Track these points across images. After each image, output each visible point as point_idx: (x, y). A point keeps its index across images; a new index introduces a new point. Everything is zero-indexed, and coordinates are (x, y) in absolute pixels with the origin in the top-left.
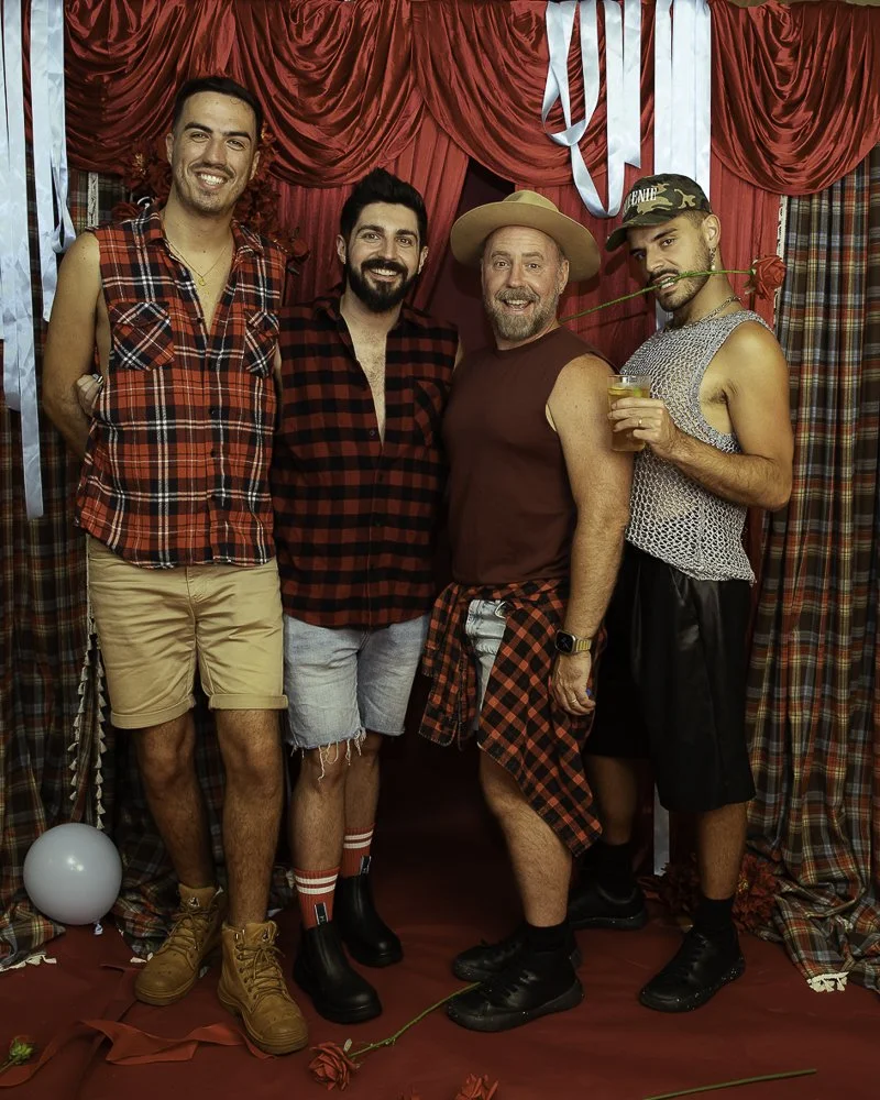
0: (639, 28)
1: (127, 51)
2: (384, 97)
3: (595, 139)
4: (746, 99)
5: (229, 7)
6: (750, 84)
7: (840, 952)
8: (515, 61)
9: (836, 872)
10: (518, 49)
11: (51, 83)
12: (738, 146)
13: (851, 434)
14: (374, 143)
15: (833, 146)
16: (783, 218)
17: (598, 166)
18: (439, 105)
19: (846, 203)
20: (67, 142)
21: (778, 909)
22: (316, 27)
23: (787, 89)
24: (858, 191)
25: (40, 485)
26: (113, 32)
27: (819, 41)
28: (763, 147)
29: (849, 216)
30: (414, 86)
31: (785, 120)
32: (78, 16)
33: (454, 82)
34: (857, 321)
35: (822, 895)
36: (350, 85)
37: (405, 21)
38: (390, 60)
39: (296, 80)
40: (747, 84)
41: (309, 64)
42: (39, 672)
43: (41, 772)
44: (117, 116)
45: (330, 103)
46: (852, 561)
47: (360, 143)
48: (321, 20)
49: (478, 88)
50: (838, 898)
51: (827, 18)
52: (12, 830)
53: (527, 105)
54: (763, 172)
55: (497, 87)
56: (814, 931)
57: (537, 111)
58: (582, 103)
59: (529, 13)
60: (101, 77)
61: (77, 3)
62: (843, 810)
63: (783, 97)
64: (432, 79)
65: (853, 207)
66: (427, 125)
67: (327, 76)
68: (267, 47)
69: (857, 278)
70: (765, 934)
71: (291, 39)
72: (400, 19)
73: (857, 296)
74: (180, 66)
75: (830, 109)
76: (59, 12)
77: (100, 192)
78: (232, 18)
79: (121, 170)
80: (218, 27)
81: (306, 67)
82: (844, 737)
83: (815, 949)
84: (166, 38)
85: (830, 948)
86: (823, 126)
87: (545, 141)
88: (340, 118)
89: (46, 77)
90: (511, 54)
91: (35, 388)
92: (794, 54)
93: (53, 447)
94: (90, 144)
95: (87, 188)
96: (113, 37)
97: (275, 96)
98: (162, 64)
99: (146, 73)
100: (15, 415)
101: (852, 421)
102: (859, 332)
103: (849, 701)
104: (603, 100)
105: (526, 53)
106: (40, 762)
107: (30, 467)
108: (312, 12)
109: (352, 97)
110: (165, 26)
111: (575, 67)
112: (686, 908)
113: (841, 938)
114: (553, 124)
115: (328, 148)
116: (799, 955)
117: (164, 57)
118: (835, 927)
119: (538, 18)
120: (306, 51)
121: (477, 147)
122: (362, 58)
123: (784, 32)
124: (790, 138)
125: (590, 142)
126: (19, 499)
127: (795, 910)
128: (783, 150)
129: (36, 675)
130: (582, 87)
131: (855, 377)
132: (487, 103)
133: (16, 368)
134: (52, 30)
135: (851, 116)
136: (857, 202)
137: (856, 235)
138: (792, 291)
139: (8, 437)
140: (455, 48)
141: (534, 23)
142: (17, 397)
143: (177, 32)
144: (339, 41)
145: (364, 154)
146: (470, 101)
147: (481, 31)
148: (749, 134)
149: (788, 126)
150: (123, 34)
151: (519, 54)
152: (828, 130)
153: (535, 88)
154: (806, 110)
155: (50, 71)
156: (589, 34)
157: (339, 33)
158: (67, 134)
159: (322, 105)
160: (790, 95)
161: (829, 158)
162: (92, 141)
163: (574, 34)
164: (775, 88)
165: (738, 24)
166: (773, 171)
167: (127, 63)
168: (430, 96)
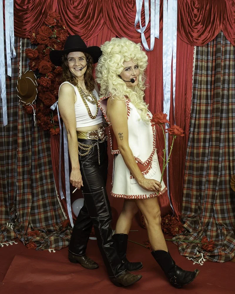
0: (159, 3)
2: (95, 19)
3: (148, 31)
4: (186, 22)
6: (187, 18)
8: (129, 12)
11: (10, 15)
12: (184, 34)
14: (92, 32)
15: (208, 34)
16: (195, 52)
17: (148, 38)
18: (108, 22)
20: (14, 30)
22: (78, 2)
23: (196, 19)
25: (7, 117)
26: (26, 2)
27: (204, 7)
28: (190, 34)
30: (102, 17)
31: (196, 27)
33: (112, 16)
36: (86, 17)
37: (100, 1)
38: (96, 11)
39: (72, 15)
40: (186, 18)
41: (76, 11)
44: (27, 23)
45: (81, 22)
47: (88, 31)
48: (79, 0)
49: (118, 18)
51: (207, 1)
53: (130, 22)
54: (190, 40)
55: (123, 18)
57: (133, 24)
58: (145, 21)
63: (195, 21)
64: (107, 16)
66: (105, 27)
67: (80, 15)
68: (65, 7)
71: (71, 5)
74: (43, 11)
75: (207, 25)
77: (22, 43)
79: (29, 37)
81: (76, 12)
84: (39, 4)
86: (205, 29)
87: (135, 32)
88: (83, 25)
89: (9, 13)
90: (127, 10)
91: (6, 92)
92: (198, 11)
94: (19, 30)
97: (67, 19)
98: (38, 11)
99: (34, 13)
104: (150, 21)
105: (131, 9)
107: (5, 112)
109: (87, 20)
110: (39, 1)
111: (143, 13)
114: (137, 27)
115: (81, 33)
117: (39, 8)
120: (75, 8)
121: (118, 33)
122: (89, 10)
123: (196, 5)
124: (197, 31)
125: (147, 32)
126: (2, 121)
128: (195, 35)
130: (145, 18)
132: (121, 22)
134: (11, 1)
140: (113, 8)
141: (133, 2)
144: (83, 6)
146: (116, 21)
147: (119, 3)
148: (187, 30)
149: (197, 29)
150: (29, 2)
151: (129, 9)
152: (207, 30)
153: (133, 18)
154: (201, 25)
155: (10, 12)
156: (147, 4)
157: (84, 3)
158: (14, 28)
159: (79, 22)
160: (197, 21)
161: (207, 37)
162: (20, 29)
163: (143, 4)
164: (193, 19)
165: (184, 3)
166: (193, 40)
167: (29, 10)
168: (106, 20)
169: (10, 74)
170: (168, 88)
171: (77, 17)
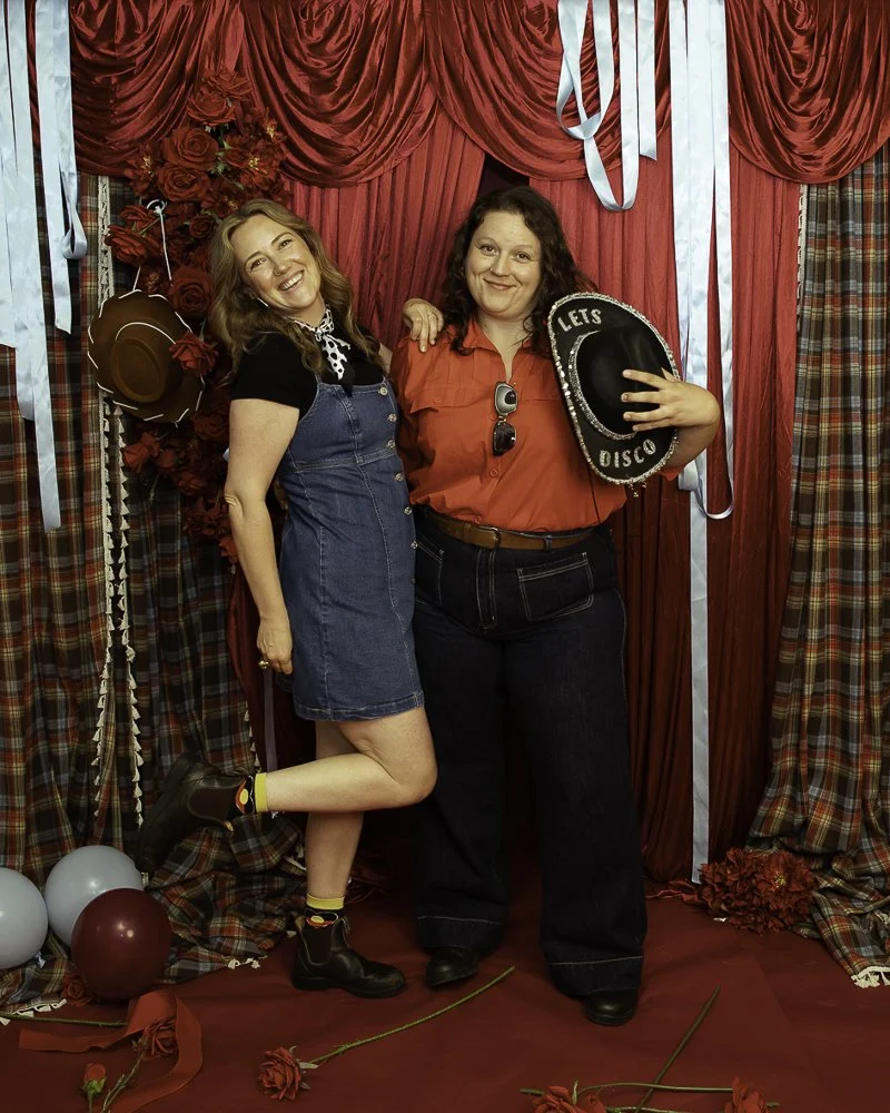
0: (653, 19)
1: (135, 52)
2: (396, 92)
3: (612, 132)
4: (762, 88)
5: (237, 6)
6: (766, 73)
7: (882, 948)
8: (533, 59)
9: (874, 866)
10: (532, 42)
11: (57, 86)
12: (756, 137)
13: (876, 423)
14: (387, 140)
15: (850, 134)
16: (803, 207)
17: (612, 159)
18: (452, 101)
19: (866, 191)
20: (75, 145)
21: (816, 905)
22: (327, 23)
23: (804, 76)
24: (877, 179)
25: (56, 495)
26: (120, 34)
27: (834, 28)
28: (780, 136)
29: (869, 203)
30: (427, 82)
31: (802, 108)
32: (84, 18)
33: (467, 77)
34: (879, 309)
35: (861, 889)
36: (362, 81)
37: (416, 16)
38: (402, 56)
39: (307, 77)
40: (762, 69)
41: (320, 61)
42: (62, 686)
43: (65, 789)
44: (125, 119)
45: (342, 100)
46: (881, 552)
47: (373, 141)
48: (332, 17)
49: (493, 82)
50: (877, 893)
51: (842, 5)
52: (37, 849)
53: (541, 98)
54: (780, 160)
55: (511, 80)
56: (855, 927)
57: (551, 104)
58: (597, 96)
59: (541, 6)
60: (109, 78)
61: (83, 4)
62: (879, 803)
63: (800, 85)
64: (445, 75)
65: (873, 194)
66: (441, 121)
67: (338, 74)
68: (276, 44)
69: (879, 266)
70: (805, 931)
71: (301, 35)
72: (411, 13)
73: (879, 284)
74: (189, 66)
75: (847, 96)
76: (64, 14)
77: (111, 196)
78: (240, 15)
79: (129, 172)
80: (226, 26)
81: (319, 64)
82: (877, 729)
83: (857, 945)
84: (174, 37)
85: (872, 944)
86: (841, 113)
87: (561, 135)
88: (352, 116)
89: (53, 81)
90: (525, 48)
91: (49, 396)
92: (810, 42)
93: (70, 457)
94: (98, 147)
95: (97, 192)
96: (120, 38)
97: (286, 95)
98: (169, 65)
99: (154, 74)
100: (30, 425)
101: (876, 410)
102: (882, 320)
103: (882, 693)
104: (617, 94)
105: (540, 46)
106: (65, 777)
107: (46, 479)
108: (321, 10)
109: (365, 92)
110: (172, 26)
111: (589, 60)
112: (723, 907)
113: (882, 933)
114: (567, 118)
115: (341, 146)
116: (842, 952)
117: (173, 57)
118: (875, 923)
119: (550, 10)
120: (317, 48)
121: (493, 141)
122: (374, 53)
123: (799, 20)
124: (808, 126)
125: (605, 135)
126: (36, 511)
127: (833, 906)
128: (800, 138)
129: (59, 690)
130: (597, 79)
131: (879, 366)
132: (501, 97)
133: (28, 377)
134: (58, 33)
135: (868, 105)
136: (877, 190)
137: (877, 223)
138: (813, 281)
139: (22, 448)
140: (468, 43)
141: (547, 15)
142: (31, 407)
143: (184, 32)
144: (350, 38)
145: (378, 152)
146: (483, 94)
147: (493, 24)
148: (766, 122)
149: (805, 114)
150: (131, 35)
151: (532, 47)
152: (844, 122)
153: (548, 80)
154: (823, 98)
155: (56, 74)
156: (602, 25)
157: (350, 29)
158: (76, 138)
159: (334, 102)
160: (807, 83)
161: (847, 146)
162: (101, 144)
163: (587, 25)
164: (791, 77)
165: (752, 12)
166: (791, 159)
167: (135, 64)
168: (443, 92)
169: (64, 321)
170: (699, 354)
171: (323, 85)
